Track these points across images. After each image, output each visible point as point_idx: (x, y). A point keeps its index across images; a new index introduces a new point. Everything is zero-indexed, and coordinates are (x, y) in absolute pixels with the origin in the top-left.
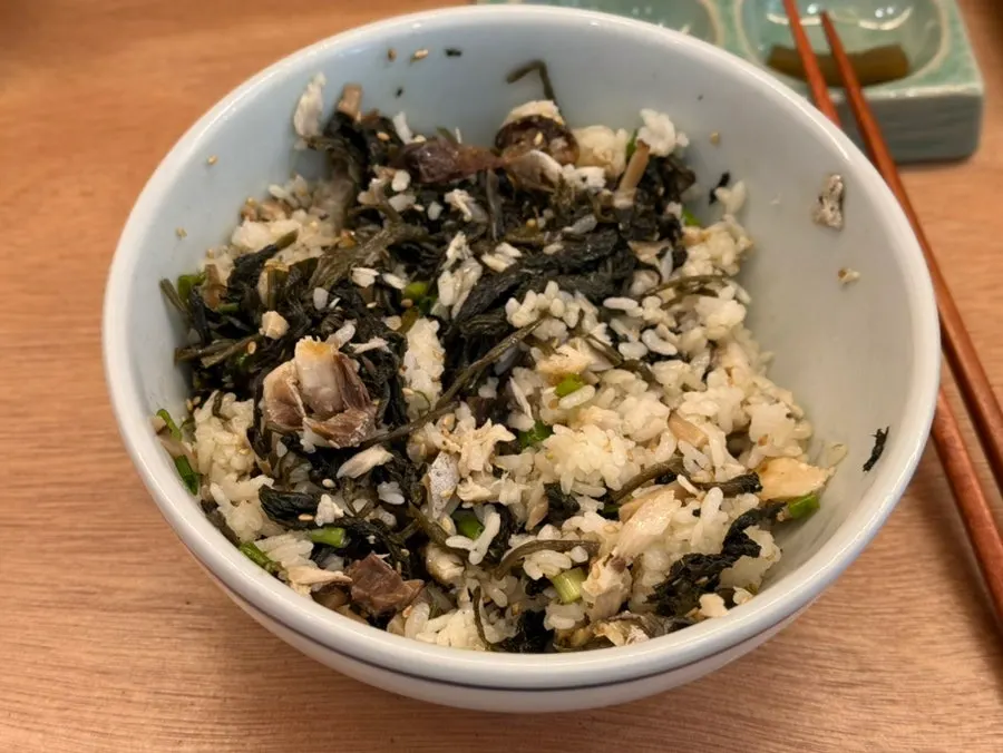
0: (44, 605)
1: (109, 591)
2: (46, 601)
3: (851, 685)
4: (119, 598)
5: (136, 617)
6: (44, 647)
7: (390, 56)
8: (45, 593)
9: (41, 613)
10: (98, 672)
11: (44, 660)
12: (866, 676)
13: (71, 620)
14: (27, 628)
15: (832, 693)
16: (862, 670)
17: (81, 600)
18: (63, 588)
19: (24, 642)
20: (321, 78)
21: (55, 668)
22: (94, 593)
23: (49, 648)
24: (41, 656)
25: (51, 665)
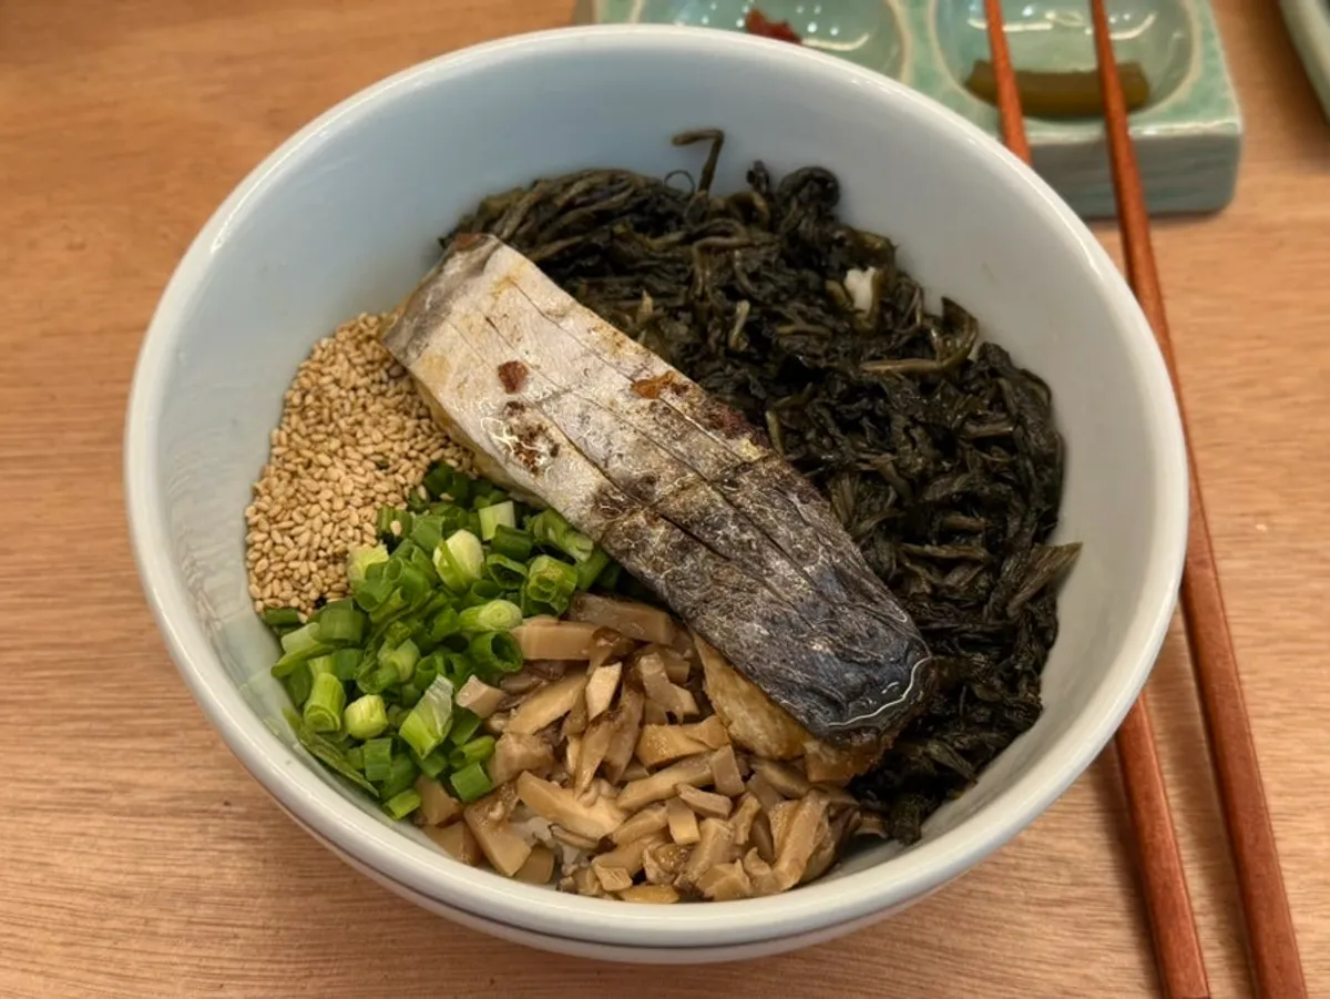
0: (39, 808)
1: (124, 788)
2: (41, 803)
3: (1063, 903)
4: (142, 797)
6: (40, 864)
8: (39, 791)
9: (36, 818)
10: (113, 896)
11: (42, 880)
12: (1080, 892)
13: (75, 827)
14: (16, 838)
18: (64, 785)
19: (15, 857)
21: (54, 890)
22: (104, 791)
23: (47, 865)
24: (38, 876)
25: (51, 887)
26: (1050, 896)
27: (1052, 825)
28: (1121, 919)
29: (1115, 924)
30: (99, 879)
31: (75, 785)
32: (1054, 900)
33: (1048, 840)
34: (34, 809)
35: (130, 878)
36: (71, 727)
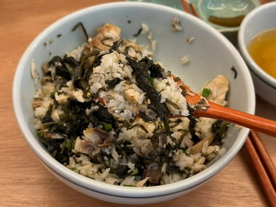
0: (9, 184)
1: (28, 179)
2: (9, 182)
3: (244, 197)
4: (31, 181)
5: (37, 186)
6: (10, 196)
7: (45, 44)
8: (8, 180)
9: (8, 186)
10: (26, 203)
11: (10, 200)
12: (248, 194)
13: (17, 188)
14: (4, 191)
15: (239, 199)
16: (247, 192)
17: (19, 182)
18: (14, 178)
19: (4, 195)
20: (33, 60)
21: (13, 202)
22: (23, 179)
23: (11, 196)
24: (9, 199)
25: (12, 201)
26: (241, 195)
27: (240, 179)
28: (258, 200)
29: (256, 201)
30: (23, 199)
31: (17, 178)
32: (242, 196)
33: (240, 183)
34: (8, 184)
35: (30, 199)
36: (16, 165)
